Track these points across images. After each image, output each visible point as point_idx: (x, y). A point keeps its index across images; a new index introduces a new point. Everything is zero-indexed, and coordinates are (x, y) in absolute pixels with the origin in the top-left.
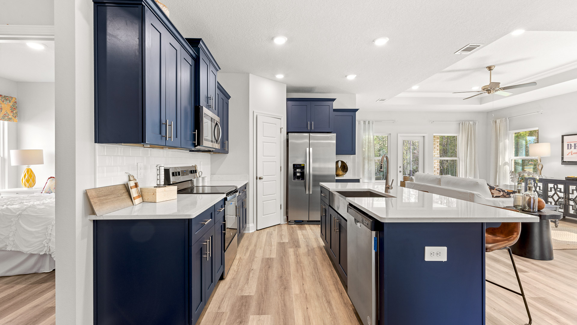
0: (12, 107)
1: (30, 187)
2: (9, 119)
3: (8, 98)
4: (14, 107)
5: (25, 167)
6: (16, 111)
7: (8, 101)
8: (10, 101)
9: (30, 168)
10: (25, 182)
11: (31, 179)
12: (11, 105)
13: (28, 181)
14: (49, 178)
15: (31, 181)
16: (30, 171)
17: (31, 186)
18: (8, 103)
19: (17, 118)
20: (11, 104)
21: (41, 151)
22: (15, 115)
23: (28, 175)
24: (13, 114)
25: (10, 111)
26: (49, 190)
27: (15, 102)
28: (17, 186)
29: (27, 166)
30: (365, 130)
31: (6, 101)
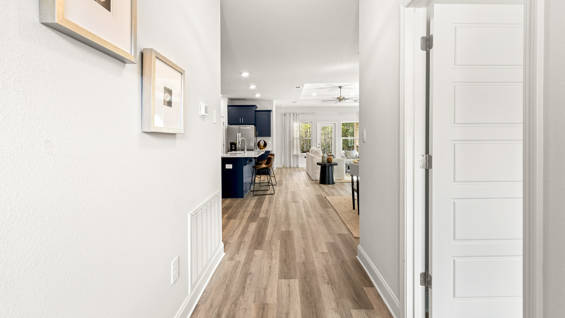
30: (294, 119)
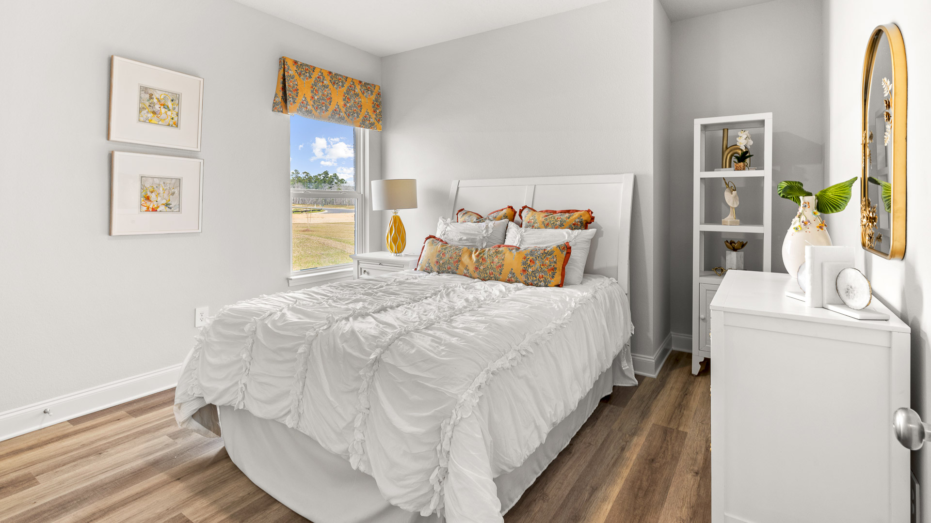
0: (375, 103)
1: (398, 253)
2: (371, 126)
3: (369, 86)
4: (377, 103)
5: (390, 214)
6: (380, 110)
7: (370, 92)
8: (372, 94)
9: (398, 214)
10: (391, 242)
11: (399, 236)
12: (374, 99)
13: (395, 240)
14: (427, 239)
15: (399, 240)
16: (397, 219)
17: (399, 250)
18: (369, 96)
19: (381, 122)
20: (373, 97)
21: (412, 182)
22: (379, 117)
23: (395, 229)
24: (376, 115)
25: (373, 109)
26: (427, 265)
27: (378, 94)
28: (381, 248)
29: (393, 211)
31: (367, 92)
